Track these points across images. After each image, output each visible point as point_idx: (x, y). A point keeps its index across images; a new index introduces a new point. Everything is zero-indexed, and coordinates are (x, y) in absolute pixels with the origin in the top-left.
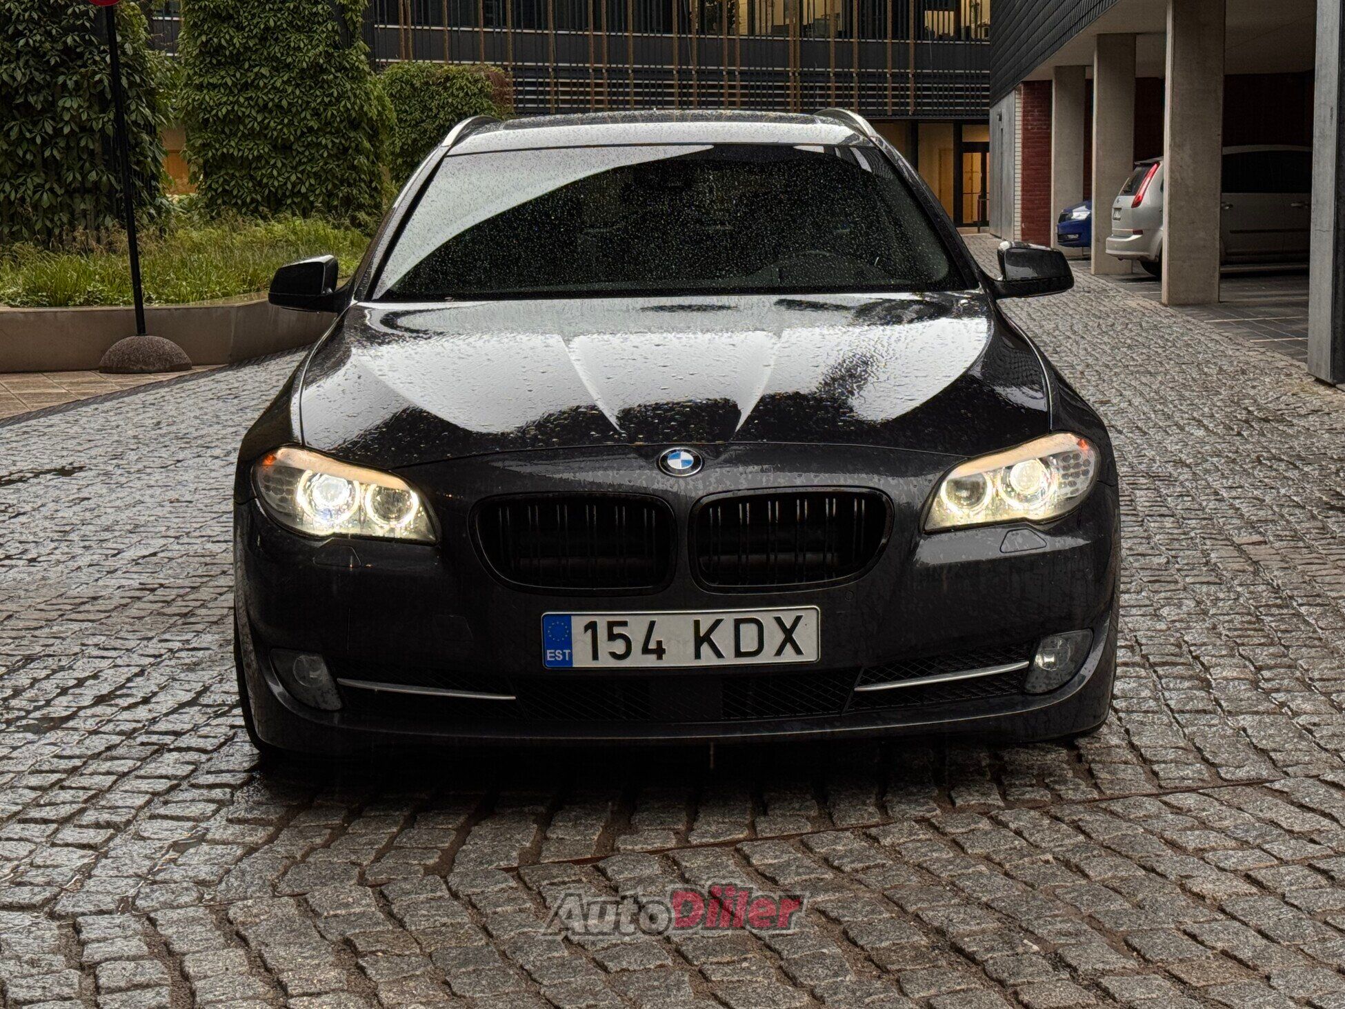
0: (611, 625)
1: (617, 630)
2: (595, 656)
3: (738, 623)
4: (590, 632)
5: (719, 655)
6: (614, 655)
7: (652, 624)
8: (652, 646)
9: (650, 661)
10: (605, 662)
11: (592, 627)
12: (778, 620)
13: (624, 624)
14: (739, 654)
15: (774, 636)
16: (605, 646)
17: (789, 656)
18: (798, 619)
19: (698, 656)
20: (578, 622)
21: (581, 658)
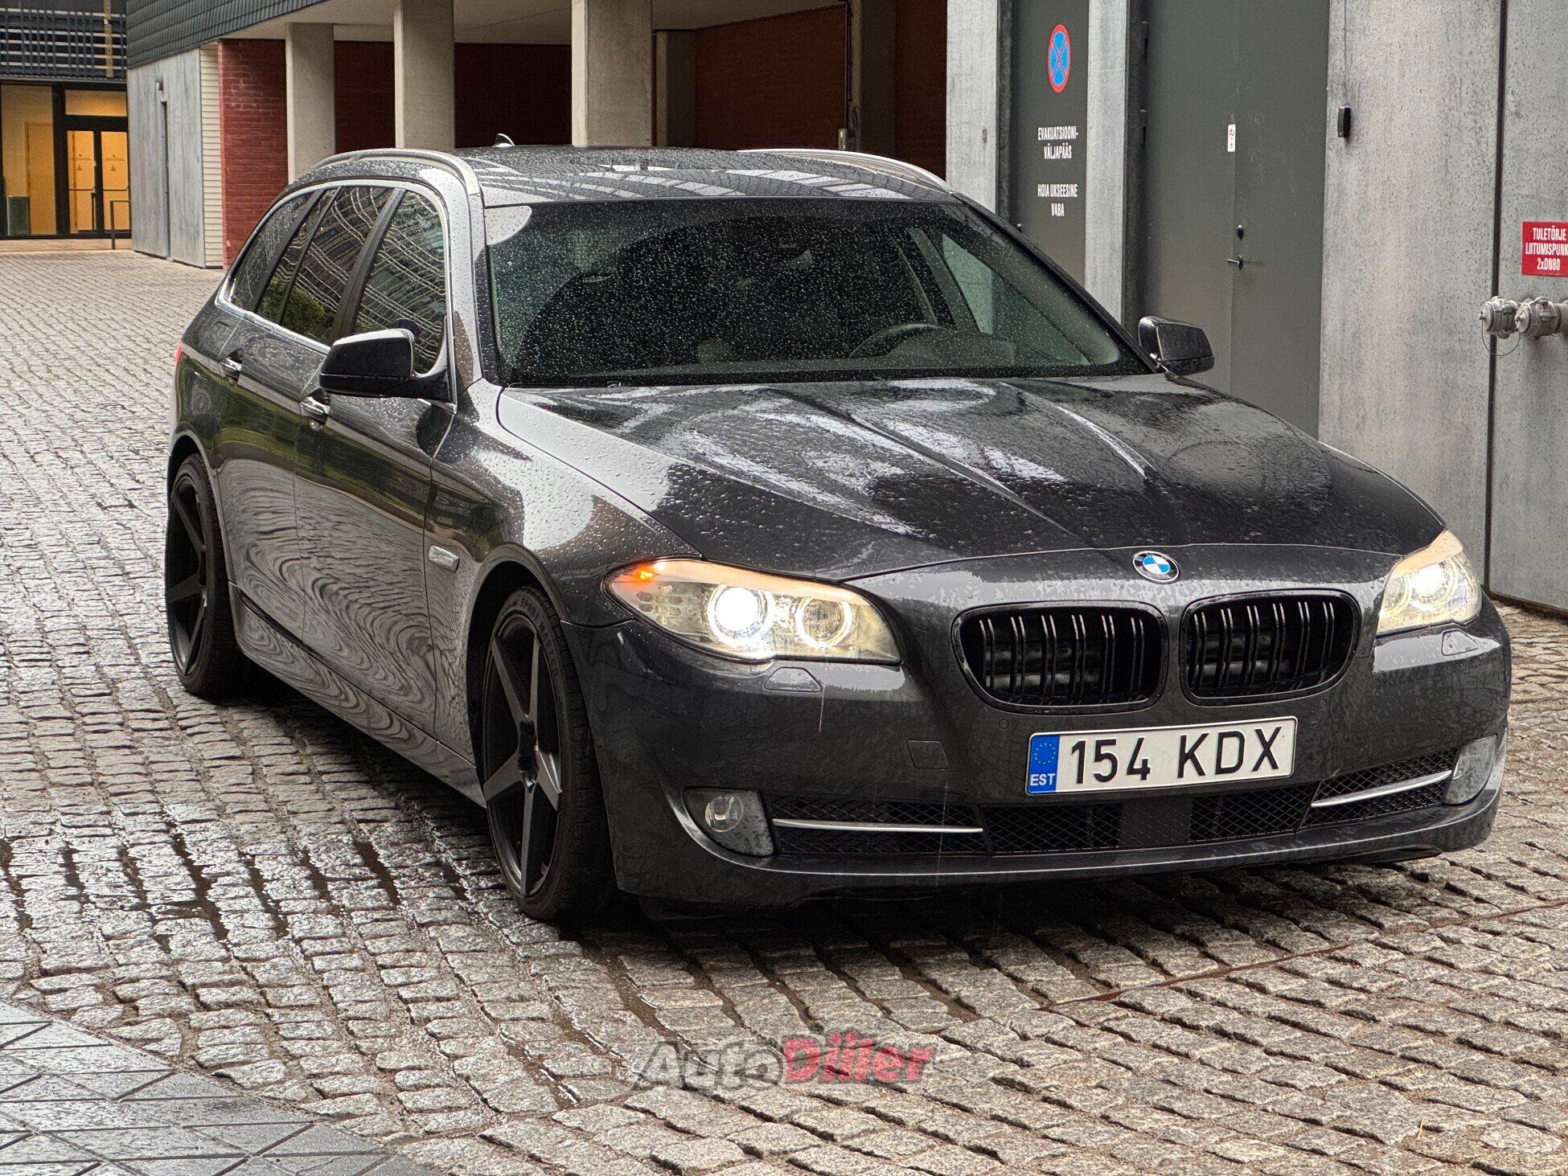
0: (1099, 744)
1: (1104, 750)
2: (1080, 780)
3: (1222, 736)
4: (1077, 753)
5: (1201, 773)
6: (1099, 778)
7: (1140, 741)
8: (1138, 765)
9: (1135, 783)
10: (1090, 785)
11: (1080, 747)
12: (1259, 733)
13: (1113, 742)
14: (1220, 770)
15: (1254, 750)
16: (1091, 767)
17: (1266, 771)
18: (1278, 730)
19: (1181, 775)
20: (1067, 742)
21: (1066, 782)
